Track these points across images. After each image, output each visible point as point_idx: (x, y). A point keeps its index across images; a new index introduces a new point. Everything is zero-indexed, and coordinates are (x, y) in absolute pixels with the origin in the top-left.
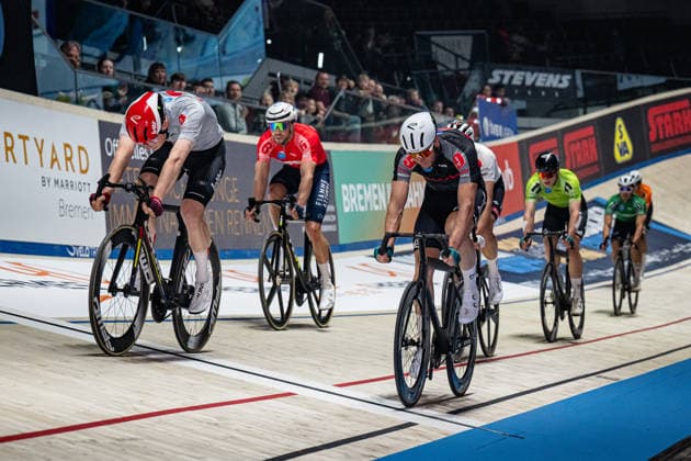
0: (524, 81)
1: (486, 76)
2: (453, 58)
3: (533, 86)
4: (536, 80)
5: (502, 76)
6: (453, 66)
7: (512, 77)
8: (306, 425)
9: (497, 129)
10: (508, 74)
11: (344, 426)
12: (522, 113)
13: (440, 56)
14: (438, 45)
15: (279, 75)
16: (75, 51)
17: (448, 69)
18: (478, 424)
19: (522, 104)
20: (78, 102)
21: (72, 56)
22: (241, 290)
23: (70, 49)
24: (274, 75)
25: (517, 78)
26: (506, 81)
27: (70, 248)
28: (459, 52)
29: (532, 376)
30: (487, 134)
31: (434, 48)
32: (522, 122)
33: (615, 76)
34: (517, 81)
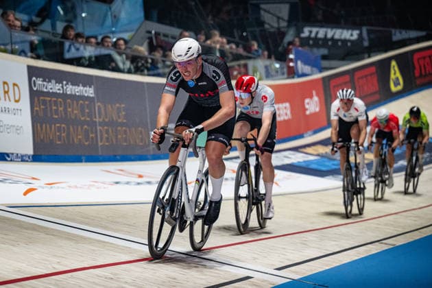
0: (326, 35)
1: (299, 31)
2: (275, 19)
3: (332, 39)
4: (335, 33)
5: (311, 32)
6: (276, 25)
7: (317, 33)
8: (175, 279)
9: (307, 69)
10: (315, 30)
11: (201, 279)
12: (324, 57)
13: (266, 17)
14: (265, 11)
15: (153, 32)
16: (11, 17)
17: (272, 27)
18: (296, 277)
19: (324, 51)
20: (13, 52)
21: (9, 20)
22: (128, 183)
23: (8, 16)
24: (150, 32)
25: (321, 32)
26: (313, 35)
27: (8, 155)
28: (280, 15)
29: (334, 243)
30: (300, 72)
31: (262, 12)
32: (325, 63)
33: (391, 32)
34: (321, 35)
